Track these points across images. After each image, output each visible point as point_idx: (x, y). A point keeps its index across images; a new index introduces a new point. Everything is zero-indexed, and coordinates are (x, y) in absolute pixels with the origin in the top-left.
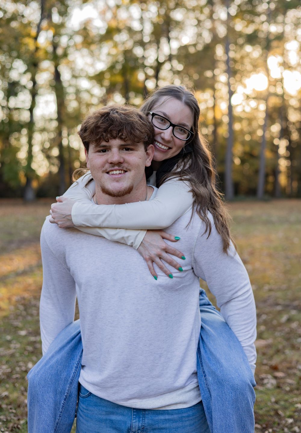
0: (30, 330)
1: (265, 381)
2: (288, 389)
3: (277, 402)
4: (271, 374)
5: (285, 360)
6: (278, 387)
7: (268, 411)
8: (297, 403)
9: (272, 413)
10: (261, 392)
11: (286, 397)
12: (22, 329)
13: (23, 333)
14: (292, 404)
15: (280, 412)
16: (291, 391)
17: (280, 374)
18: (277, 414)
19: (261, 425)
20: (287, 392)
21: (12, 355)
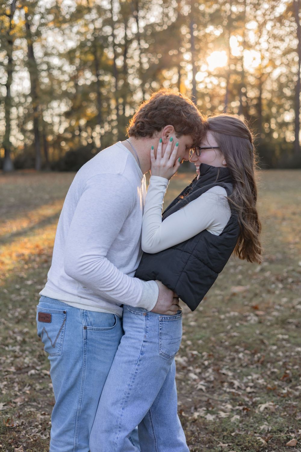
0: (35, 280)
1: (249, 318)
2: (269, 324)
3: (261, 334)
4: (253, 312)
5: (263, 301)
6: (260, 322)
7: (255, 341)
8: (278, 334)
9: (258, 342)
10: (246, 326)
11: (268, 330)
12: (27, 279)
13: (29, 283)
14: (274, 335)
15: (266, 341)
16: (272, 325)
17: (260, 313)
18: (262, 342)
19: (251, 351)
20: (268, 327)
21: (24, 300)
